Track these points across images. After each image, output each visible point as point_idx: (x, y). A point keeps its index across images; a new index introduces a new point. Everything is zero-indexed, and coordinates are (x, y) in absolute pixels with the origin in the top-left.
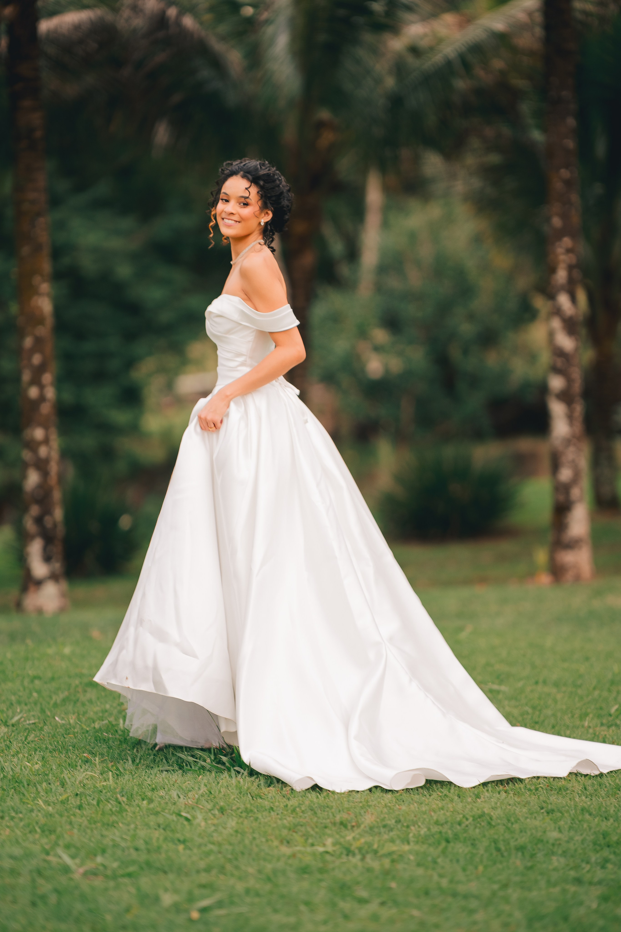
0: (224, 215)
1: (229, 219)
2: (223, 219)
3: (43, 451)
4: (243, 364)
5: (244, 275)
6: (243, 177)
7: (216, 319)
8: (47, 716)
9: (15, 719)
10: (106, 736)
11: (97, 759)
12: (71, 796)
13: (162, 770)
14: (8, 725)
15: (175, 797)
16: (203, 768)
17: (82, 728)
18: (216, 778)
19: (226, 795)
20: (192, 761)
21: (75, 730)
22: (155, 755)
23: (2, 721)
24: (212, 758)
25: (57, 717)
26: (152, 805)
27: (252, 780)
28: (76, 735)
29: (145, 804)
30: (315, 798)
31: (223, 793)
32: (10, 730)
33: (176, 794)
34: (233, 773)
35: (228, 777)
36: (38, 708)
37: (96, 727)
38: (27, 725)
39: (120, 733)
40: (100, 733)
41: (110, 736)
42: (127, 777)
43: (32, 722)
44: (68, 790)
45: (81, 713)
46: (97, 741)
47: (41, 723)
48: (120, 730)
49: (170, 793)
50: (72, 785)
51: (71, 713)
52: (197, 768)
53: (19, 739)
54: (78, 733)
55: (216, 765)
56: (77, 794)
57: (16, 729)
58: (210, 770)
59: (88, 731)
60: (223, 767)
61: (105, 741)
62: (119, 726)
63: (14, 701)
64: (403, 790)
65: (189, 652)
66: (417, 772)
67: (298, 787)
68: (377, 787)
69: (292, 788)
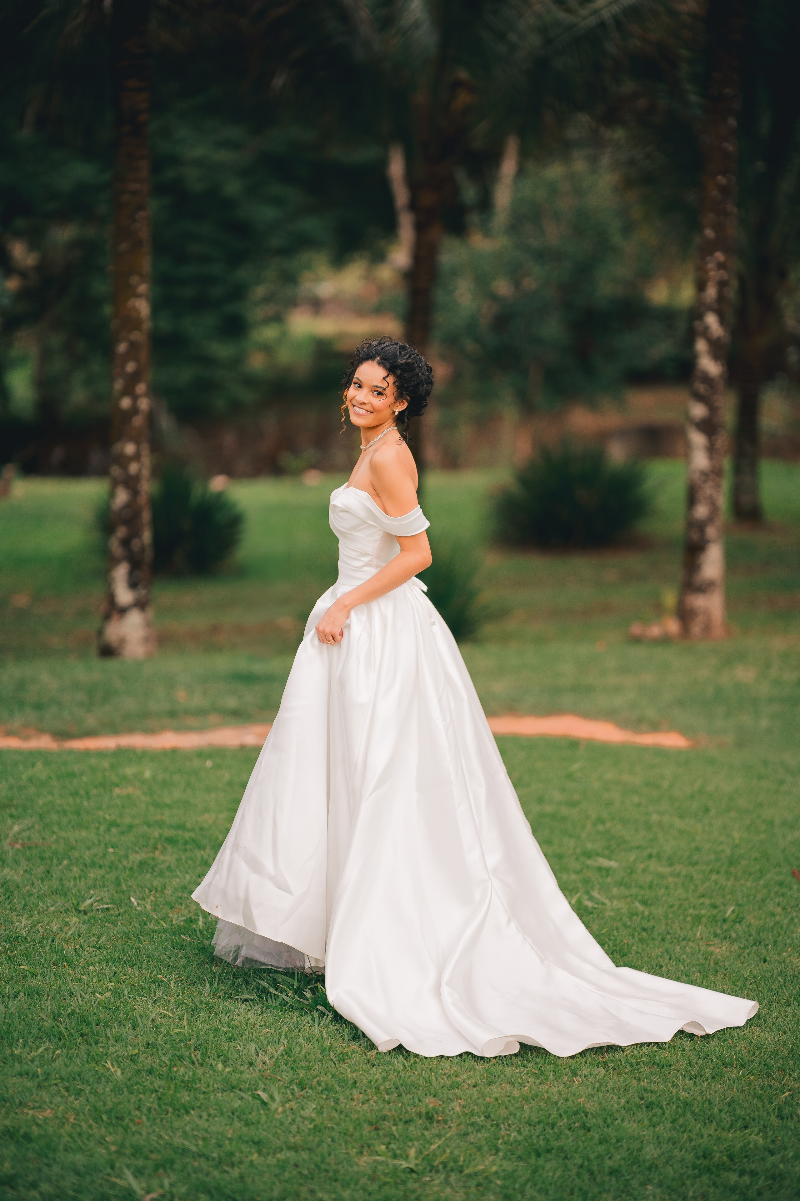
0: (354, 403)
1: (360, 408)
2: (354, 406)
3: (133, 468)
5: (374, 469)
6: (379, 364)
7: (342, 514)
8: (123, 892)
9: (89, 902)
10: (183, 940)
11: (173, 982)
12: (142, 1049)
13: (241, 999)
14: (80, 912)
15: (253, 1053)
16: (284, 1003)
17: (159, 923)
18: (297, 1023)
19: (307, 1056)
20: (275, 994)
21: (151, 926)
22: (234, 975)
23: (73, 904)
24: (295, 987)
25: (133, 897)
26: (228, 1070)
27: (337, 1030)
28: (152, 936)
29: (220, 1066)
30: (402, 1068)
31: (303, 1052)
32: (81, 922)
33: (254, 1048)
34: (316, 1015)
35: (311, 1022)
36: (113, 876)
37: (174, 922)
38: (100, 911)
39: (199, 935)
40: (177, 936)
41: (189, 939)
42: (203, 1014)
43: (105, 906)
44: (140, 1037)
45: (159, 889)
46: (174, 948)
47: (116, 909)
48: (200, 930)
49: (248, 1047)
50: (144, 1027)
51: (148, 888)
52: (278, 1003)
53: (91, 940)
54: (154, 931)
55: (299, 999)
56: (148, 1044)
57: (88, 920)
58: (292, 1007)
59: (165, 931)
60: (306, 1002)
61: (182, 947)
62: (198, 924)
63: (88, 861)
64: (495, 1058)
65: (283, 887)
66: (511, 1039)
67: (383, 1048)
68: (468, 1053)
69: (377, 1050)
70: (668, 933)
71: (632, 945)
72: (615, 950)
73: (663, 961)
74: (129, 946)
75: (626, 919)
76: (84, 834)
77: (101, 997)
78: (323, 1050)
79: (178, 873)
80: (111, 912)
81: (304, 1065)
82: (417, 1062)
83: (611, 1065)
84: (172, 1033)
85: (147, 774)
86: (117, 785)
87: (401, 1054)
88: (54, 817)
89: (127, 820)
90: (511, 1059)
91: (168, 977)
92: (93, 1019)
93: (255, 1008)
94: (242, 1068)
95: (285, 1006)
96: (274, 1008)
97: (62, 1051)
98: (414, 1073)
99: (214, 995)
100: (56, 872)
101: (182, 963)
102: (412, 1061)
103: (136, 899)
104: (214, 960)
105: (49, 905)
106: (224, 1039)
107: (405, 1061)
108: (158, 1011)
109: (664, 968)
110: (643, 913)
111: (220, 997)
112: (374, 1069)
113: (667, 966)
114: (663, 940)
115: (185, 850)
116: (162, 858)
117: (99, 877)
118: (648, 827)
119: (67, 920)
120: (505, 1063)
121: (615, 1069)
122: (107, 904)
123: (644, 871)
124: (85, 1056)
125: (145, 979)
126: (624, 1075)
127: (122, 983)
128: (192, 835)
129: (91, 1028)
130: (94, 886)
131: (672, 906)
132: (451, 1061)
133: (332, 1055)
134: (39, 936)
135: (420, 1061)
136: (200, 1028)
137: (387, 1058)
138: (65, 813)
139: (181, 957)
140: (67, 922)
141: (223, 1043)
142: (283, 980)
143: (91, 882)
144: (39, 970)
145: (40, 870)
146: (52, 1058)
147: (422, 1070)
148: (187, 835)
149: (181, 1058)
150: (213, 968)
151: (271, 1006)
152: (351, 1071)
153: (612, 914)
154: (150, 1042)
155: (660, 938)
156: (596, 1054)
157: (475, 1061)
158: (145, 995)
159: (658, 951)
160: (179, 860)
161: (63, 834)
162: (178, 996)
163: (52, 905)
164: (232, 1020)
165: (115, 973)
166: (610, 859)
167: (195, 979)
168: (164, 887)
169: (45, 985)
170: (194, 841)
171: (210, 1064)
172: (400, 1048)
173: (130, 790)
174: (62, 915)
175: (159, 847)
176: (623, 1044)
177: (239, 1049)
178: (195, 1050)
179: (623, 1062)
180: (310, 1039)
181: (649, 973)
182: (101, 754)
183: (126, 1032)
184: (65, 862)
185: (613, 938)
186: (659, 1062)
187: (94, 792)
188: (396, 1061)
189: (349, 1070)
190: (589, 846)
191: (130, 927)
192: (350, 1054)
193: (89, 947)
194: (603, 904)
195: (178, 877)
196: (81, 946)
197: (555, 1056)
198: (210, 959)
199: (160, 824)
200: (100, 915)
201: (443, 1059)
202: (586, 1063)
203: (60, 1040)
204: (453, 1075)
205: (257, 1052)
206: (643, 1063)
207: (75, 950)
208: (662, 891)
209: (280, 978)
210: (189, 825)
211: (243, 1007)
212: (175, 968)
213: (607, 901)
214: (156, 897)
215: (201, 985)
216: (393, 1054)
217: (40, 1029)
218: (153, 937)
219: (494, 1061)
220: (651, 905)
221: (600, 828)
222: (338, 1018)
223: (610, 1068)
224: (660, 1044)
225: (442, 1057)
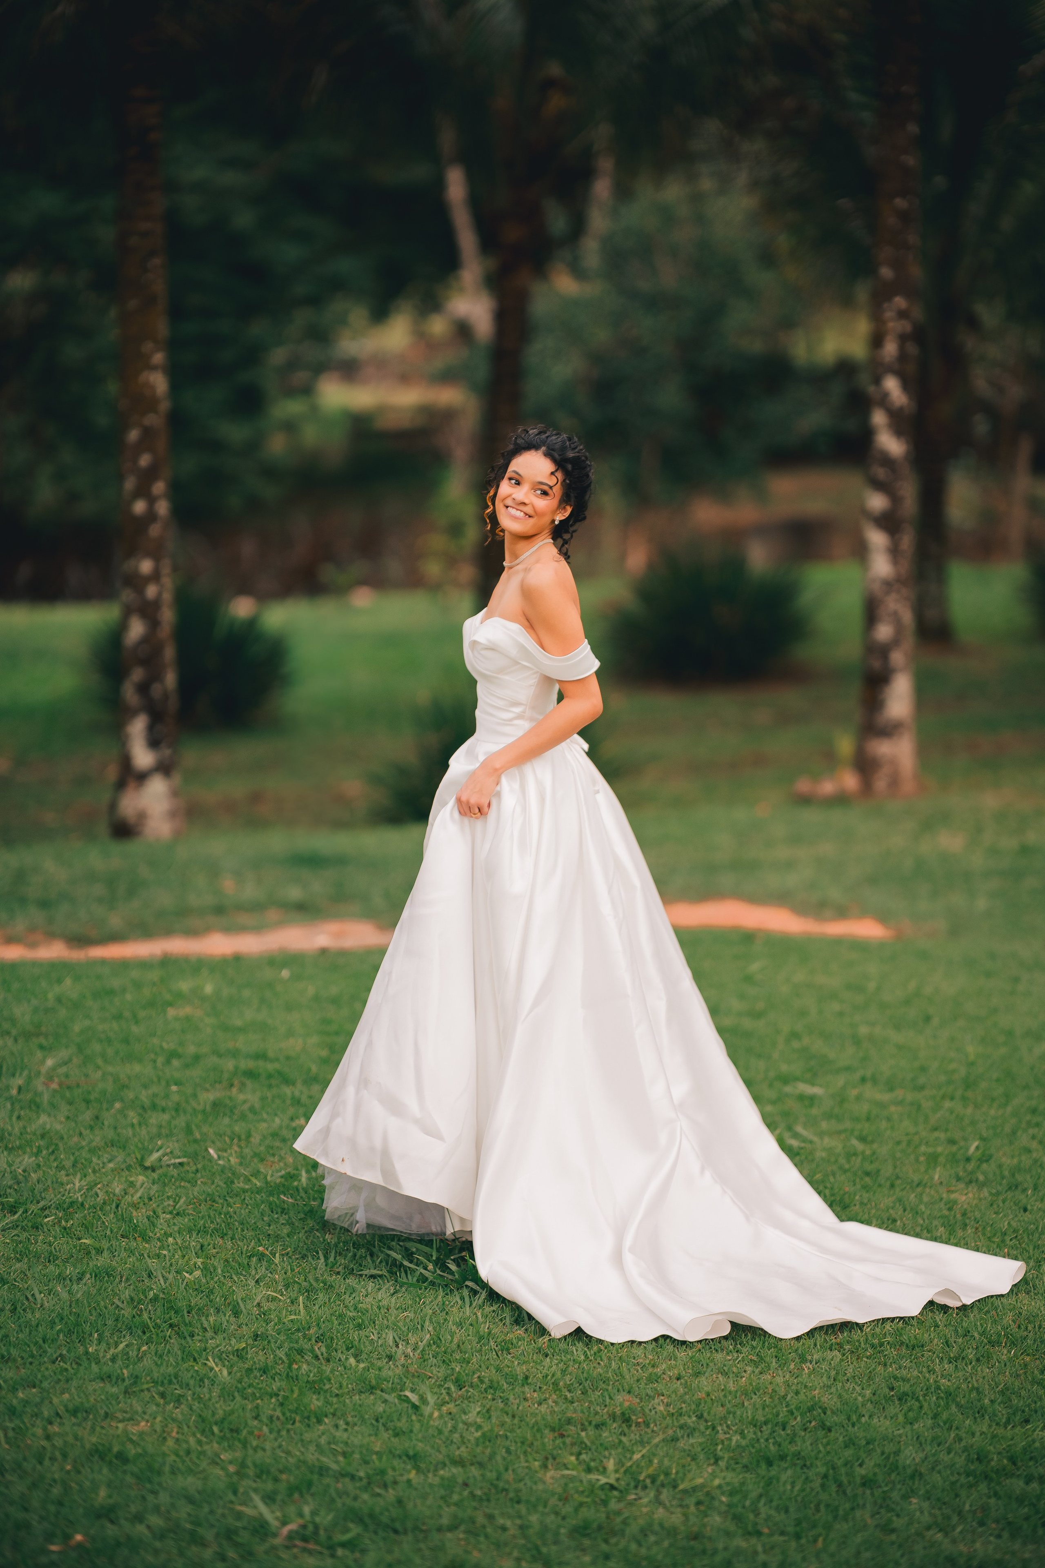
0: (508, 503)
1: (515, 509)
2: (507, 507)
3: (151, 591)
4: (520, 717)
6: (546, 454)
8: (196, 1141)
9: (156, 1156)
10: (284, 1202)
11: (277, 1255)
12: (250, 1341)
13: (366, 1275)
14: (146, 1168)
15: (391, 1344)
16: (423, 1279)
17: (249, 1180)
18: (443, 1304)
19: (461, 1345)
20: (409, 1268)
21: (240, 1184)
22: (354, 1244)
23: (137, 1159)
24: (434, 1258)
25: (211, 1147)
26: (362, 1365)
27: (494, 1311)
28: (243, 1197)
29: (352, 1361)
30: (583, 1357)
31: (456, 1341)
32: (151, 1181)
33: (391, 1338)
34: (465, 1292)
35: (460, 1302)
36: (181, 1121)
37: (269, 1178)
38: (172, 1167)
39: (302, 1194)
40: (276, 1196)
41: (290, 1200)
42: (321, 1295)
43: (178, 1161)
44: (244, 1327)
45: (243, 1137)
46: (272, 1212)
47: (191, 1164)
48: (303, 1189)
49: (384, 1336)
50: (249, 1314)
51: (228, 1136)
52: (415, 1279)
53: (166, 1204)
54: (245, 1191)
55: (441, 1273)
56: (257, 1336)
57: (159, 1179)
58: (433, 1283)
59: (259, 1191)
60: (450, 1277)
61: (283, 1211)
62: (300, 1181)
63: (147, 1103)
64: (700, 1341)
65: (432, 1132)
66: (719, 1318)
67: (557, 1333)
68: (665, 1337)
69: (550, 1335)
70: (898, 1178)
71: (855, 1195)
72: (834, 1201)
73: (896, 1213)
74: (216, 1211)
75: (842, 1161)
76: (137, 1068)
77: (190, 1277)
78: (481, 1338)
79: (265, 1116)
80: (186, 1168)
81: (458, 1357)
82: (601, 1350)
83: (847, 1347)
84: (285, 1320)
85: (209, 989)
86: (171, 1004)
87: (579, 1340)
88: (97, 1047)
89: (191, 1049)
90: (720, 1342)
91: (270, 1249)
92: (182, 1304)
93: (387, 1286)
94: (379, 1363)
95: (424, 1282)
96: (411, 1285)
97: (149, 1348)
98: (599, 1363)
99: (333, 1271)
100: (108, 1118)
101: (285, 1231)
102: (595, 1348)
103: (216, 1150)
104: (326, 1225)
105: (105, 1160)
106: (351, 1326)
107: (586, 1349)
108: (264, 1292)
109: (899, 1222)
110: (863, 1153)
111: (338, 1273)
112: (548, 1359)
113: (901, 1219)
114: (892, 1186)
115: (270, 1086)
116: (241, 1097)
117: (164, 1123)
118: (857, 1041)
119: (132, 1179)
120: (713, 1348)
121: (853, 1352)
122: (179, 1157)
123: (858, 1098)
124: (179, 1353)
125: (242, 1253)
126: (865, 1359)
127: (212, 1258)
128: (277, 1066)
129: (183, 1316)
130: (159, 1135)
131: (898, 1143)
132: (645, 1347)
133: (492, 1343)
134: (100, 1200)
135: (606, 1348)
136: (320, 1313)
137: (562, 1346)
138: (109, 1041)
139: (283, 1224)
140: (132, 1182)
141: (351, 1332)
142: (417, 1249)
143: (154, 1130)
144: (105, 1244)
145: (87, 1116)
146: (137, 1356)
147: (609, 1359)
148: (271, 1067)
149: (300, 1352)
150: (327, 1237)
151: (406, 1283)
152: (519, 1363)
153: (824, 1154)
154: (259, 1333)
155: (888, 1183)
156: (826, 1333)
157: (674, 1346)
158: (244, 1273)
159: (888, 1201)
160: (263, 1099)
161: (110, 1069)
162: (286, 1273)
163: (110, 1161)
164: (360, 1302)
165: (202, 1246)
166: (813, 1084)
167: (304, 1252)
168: (249, 1136)
169: (114, 1263)
170: (279, 1073)
171: (338, 1359)
172: (579, 1333)
173: (188, 1010)
174: (123, 1174)
175: (236, 1082)
176: (861, 1321)
177: (372, 1339)
178: (316, 1341)
179: (862, 1343)
180: (461, 1324)
181: (880, 1228)
182: (144, 964)
183: (228, 1322)
184: (118, 1105)
185: (828, 1185)
186: (908, 1342)
187: (142, 1014)
188: (574, 1348)
189: (516, 1363)
190: (784, 1068)
191: (213, 1187)
192: (515, 1341)
193: (164, 1213)
194: (811, 1142)
195: (265, 1121)
196: (155, 1213)
197: (776, 1337)
198: (321, 1225)
199: (235, 1054)
200: (175, 1172)
201: (635, 1345)
202: (815, 1345)
203: (144, 1333)
204: (649, 1364)
205: (396, 1342)
206: (888, 1343)
207: (148, 1218)
208: (884, 1124)
209: (413, 1247)
210: (271, 1054)
211: (371, 1285)
212: (278, 1237)
213: (815, 1139)
214: (240, 1147)
215: (313, 1259)
216: (569, 1340)
217: (117, 1320)
218: (244, 1199)
219: (700, 1346)
220: (872, 1142)
221: (796, 1044)
222: (494, 1296)
223: (847, 1351)
224: (907, 1319)
225: (633, 1342)
